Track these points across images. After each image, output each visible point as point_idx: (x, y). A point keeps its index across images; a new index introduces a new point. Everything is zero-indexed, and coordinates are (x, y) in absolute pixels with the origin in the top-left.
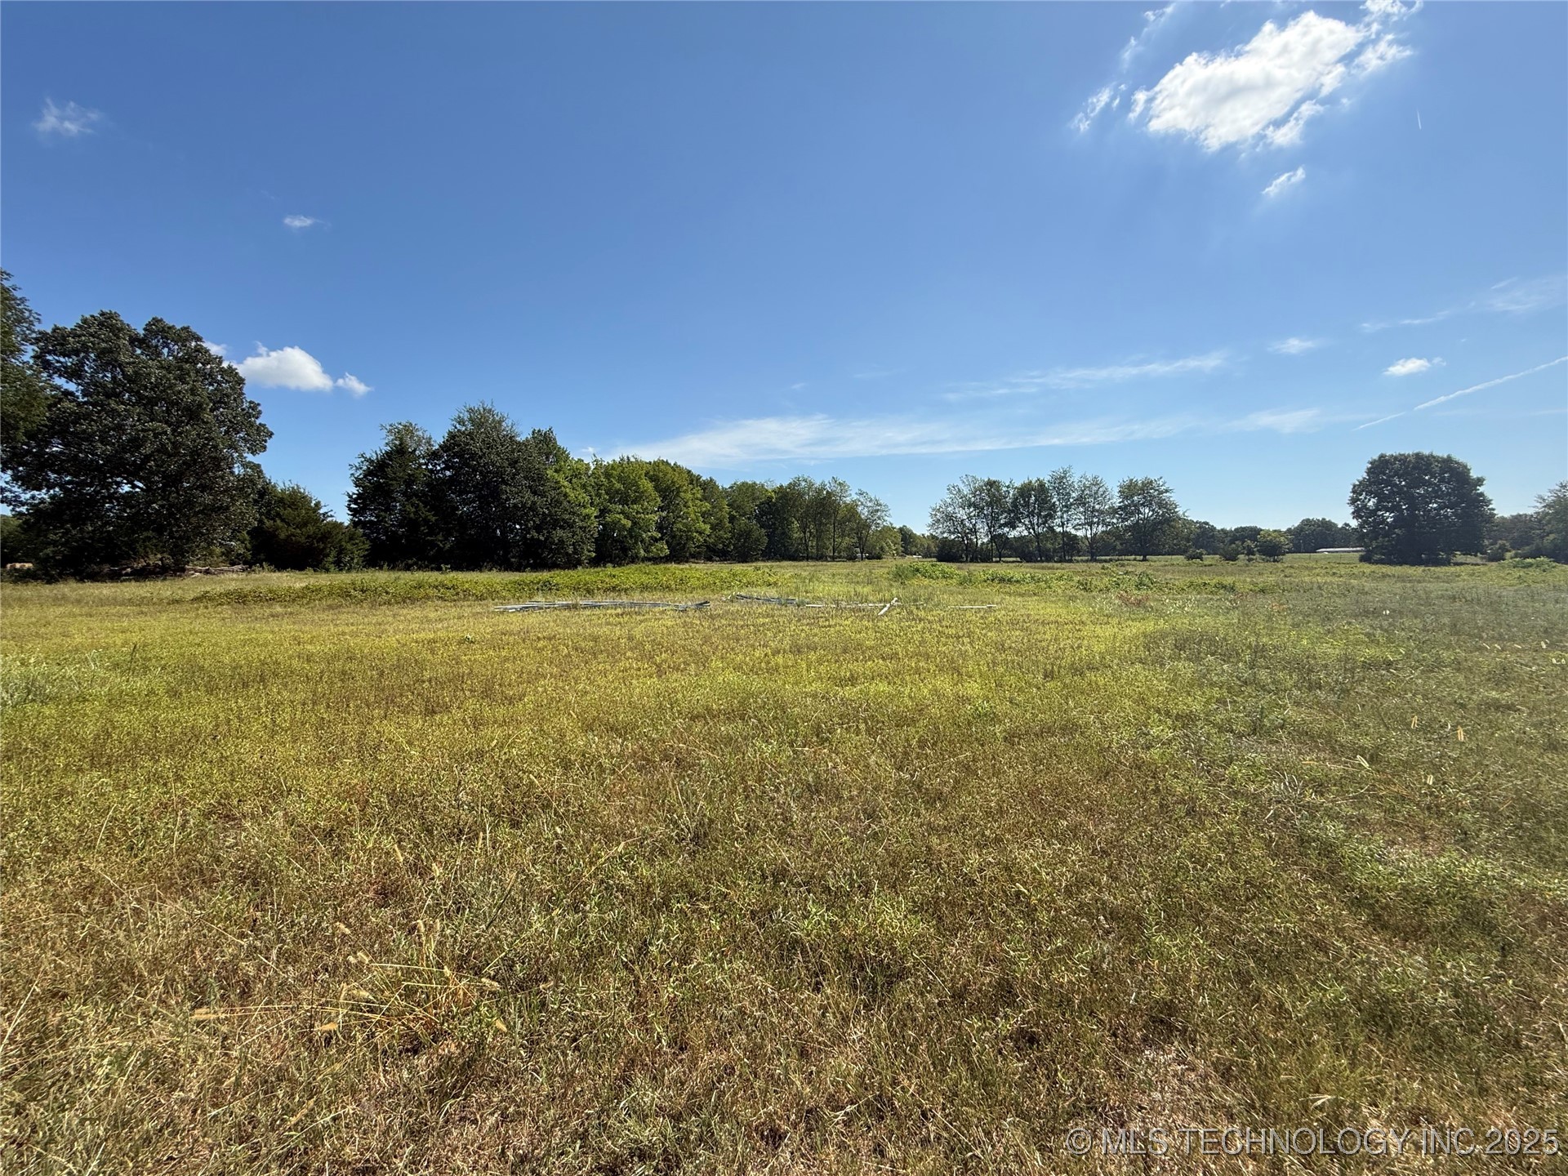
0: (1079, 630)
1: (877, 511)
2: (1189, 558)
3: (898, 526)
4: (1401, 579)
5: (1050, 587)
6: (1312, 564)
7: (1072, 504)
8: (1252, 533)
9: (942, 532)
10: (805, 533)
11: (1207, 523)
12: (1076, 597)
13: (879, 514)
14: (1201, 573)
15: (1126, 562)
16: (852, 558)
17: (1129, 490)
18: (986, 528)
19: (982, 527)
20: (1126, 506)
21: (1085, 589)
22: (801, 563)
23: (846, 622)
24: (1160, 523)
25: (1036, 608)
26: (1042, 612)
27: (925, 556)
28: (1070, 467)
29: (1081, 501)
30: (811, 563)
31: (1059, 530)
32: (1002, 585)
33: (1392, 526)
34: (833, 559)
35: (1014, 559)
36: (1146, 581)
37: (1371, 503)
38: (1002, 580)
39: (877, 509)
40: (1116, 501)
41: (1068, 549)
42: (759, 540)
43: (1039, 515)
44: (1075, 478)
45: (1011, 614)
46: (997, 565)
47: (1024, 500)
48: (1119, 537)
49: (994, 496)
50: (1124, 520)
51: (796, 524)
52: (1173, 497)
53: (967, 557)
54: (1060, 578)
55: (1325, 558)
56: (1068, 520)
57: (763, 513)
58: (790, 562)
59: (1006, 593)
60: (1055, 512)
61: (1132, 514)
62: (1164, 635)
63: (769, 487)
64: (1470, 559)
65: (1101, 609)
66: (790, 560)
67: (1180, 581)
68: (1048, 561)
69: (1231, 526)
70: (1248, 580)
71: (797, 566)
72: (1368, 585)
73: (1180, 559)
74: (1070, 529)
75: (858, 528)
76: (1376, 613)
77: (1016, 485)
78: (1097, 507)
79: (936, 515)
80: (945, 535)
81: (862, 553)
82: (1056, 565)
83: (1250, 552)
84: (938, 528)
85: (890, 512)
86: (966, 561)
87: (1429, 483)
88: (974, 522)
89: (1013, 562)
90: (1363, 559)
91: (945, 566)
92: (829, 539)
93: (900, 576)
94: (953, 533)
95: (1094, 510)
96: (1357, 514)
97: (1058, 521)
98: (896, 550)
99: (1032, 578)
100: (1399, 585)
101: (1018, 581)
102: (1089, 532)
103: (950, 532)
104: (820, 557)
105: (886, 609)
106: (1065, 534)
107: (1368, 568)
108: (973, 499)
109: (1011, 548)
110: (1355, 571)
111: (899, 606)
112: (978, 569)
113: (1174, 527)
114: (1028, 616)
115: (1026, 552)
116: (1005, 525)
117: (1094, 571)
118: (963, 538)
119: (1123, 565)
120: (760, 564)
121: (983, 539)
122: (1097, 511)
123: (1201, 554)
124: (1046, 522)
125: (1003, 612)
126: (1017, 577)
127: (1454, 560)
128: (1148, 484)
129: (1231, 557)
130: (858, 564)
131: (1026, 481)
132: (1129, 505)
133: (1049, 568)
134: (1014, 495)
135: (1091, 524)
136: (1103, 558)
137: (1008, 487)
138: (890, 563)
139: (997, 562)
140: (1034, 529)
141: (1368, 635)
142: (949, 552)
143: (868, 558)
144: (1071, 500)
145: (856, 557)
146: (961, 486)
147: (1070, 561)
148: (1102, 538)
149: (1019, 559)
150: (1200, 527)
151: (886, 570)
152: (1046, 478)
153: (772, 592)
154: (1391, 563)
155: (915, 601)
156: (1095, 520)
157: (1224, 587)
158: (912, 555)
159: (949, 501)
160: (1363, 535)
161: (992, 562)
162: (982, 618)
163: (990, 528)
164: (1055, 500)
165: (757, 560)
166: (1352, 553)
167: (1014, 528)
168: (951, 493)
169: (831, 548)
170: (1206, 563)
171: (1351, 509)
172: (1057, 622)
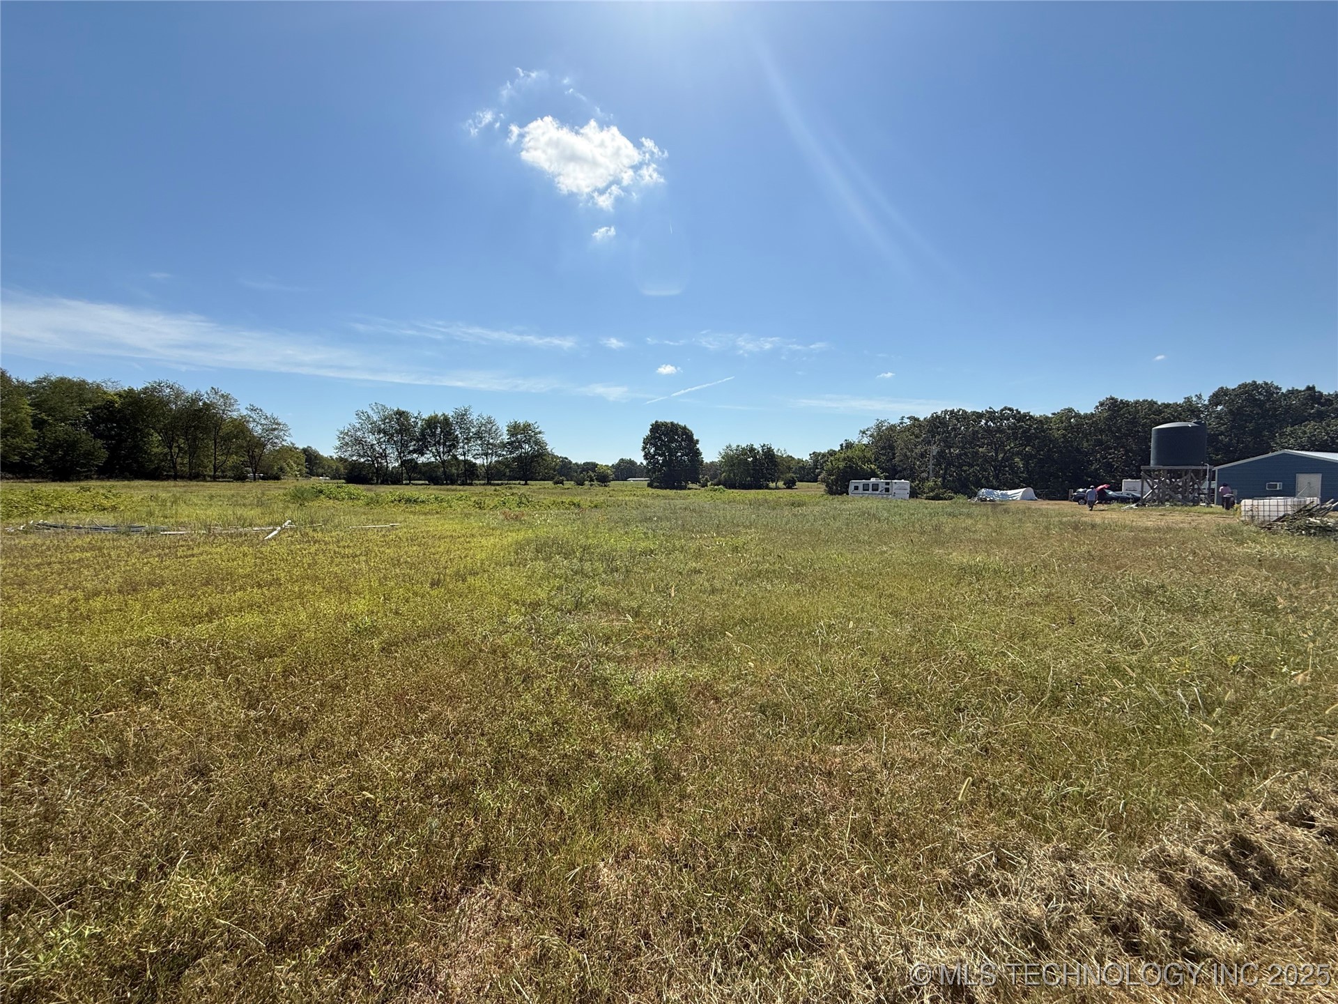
0: (469, 542)
1: (275, 429)
2: (556, 483)
3: (301, 445)
4: (665, 497)
5: (451, 507)
6: (624, 488)
7: (471, 437)
8: (591, 467)
9: (351, 455)
10: (170, 448)
11: (566, 458)
12: (471, 514)
13: (276, 433)
14: (562, 494)
15: (513, 486)
16: (241, 478)
17: (514, 429)
18: (396, 453)
19: (392, 453)
20: (513, 442)
21: (480, 507)
22: (166, 483)
23: (218, 550)
24: (536, 456)
25: (436, 525)
26: (440, 528)
27: (333, 478)
28: (470, 407)
29: (479, 435)
30: (180, 483)
31: (461, 458)
32: (408, 505)
33: (662, 465)
34: (214, 478)
35: (423, 482)
36: (524, 500)
37: (652, 451)
38: (408, 501)
39: (274, 427)
40: (506, 438)
41: (469, 474)
42: (92, 454)
43: (444, 445)
44: (473, 416)
45: (412, 531)
46: (407, 487)
47: (431, 430)
48: (507, 466)
49: (403, 425)
50: (511, 453)
51: (156, 437)
52: (544, 437)
53: (377, 480)
54: (460, 499)
55: (631, 485)
56: (469, 450)
57: (97, 419)
58: (147, 482)
59: (412, 512)
60: (458, 443)
61: (517, 448)
62: (529, 542)
63: (110, 388)
64: (694, 486)
65: (488, 524)
66: (147, 478)
67: (548, 500)
68: (452, 483)
69: (581, 461)
70: (589, 499)
71: (157, 487)
72: (650, 502)
73: (550, 484)
74: (470, 458)
75: (248, 446)
76: (650, 519)
77: (423, 417)
78: (491, 441)
79: (344, 438)
80: (354, 458)
81: (254, 473)
82: (459, 487)
83: (592, 480)
84: (346, 451)
85: (290, 431)
86: (377, 483)
87: (677, 441)
88: (384, 447)
89: (422, 484)
90: (650, 485)
91: (352, 487)
92: (208, 456)
93: (299, 497)
94: (363, 457)
95: (489, 444)
96: (646, 457)
97: (461, 451)
98: (299, 471)
99: (436, 499)
100: (663, 501)
101: (423, 502)
102: (485, 461)
103: (359, 455)
104: (195, 476)
105: (275, 532)
106: (466, 461)
107: (651, 491)
108: (383, 426)
109: (420, 472)
110: (645, 493)
111: (291, 529)
112: (387, 491)
113: (545, 460)
114: (428, 532)
115: (433, 476)
116: (414, 451)
117: (488, 493)
118: (373, 461)
119: (511, 488)
120: (93, 483)
121: (393, 463)
122: (491, 444)
123: (563, 480)
124: (450, 451)
125: (405, 530)
126: (423, 497)
127: (688, 486)
128: (527, 427)
129: (580, 483)
130: (248, 485)
131: (433, 415)
132: (514, 441)
133: (453, 490)
134: (422, 426)
135: (486, 455)
136: (496, 482)
137: (416, 418)
138: (289, 484)
139: (407, 484)
140: (440, 457)
141: (645, 533)
142: (357, 474)
143: (263, 478)
144: (471, 434)
145: (247, 477)
146: (371, 413)
147: (471, 484)
148: (495, 466)
149: (427, 482)
150: (562, 461)
151: (281, 492)
152: (450, 414)
153: (108, 519)
154: (661, 488)
155: (312, 522)
156: (490, 452)
157: (574, 504)
158: (318, 476)
159: (358, 426)
160: (649, 470)
161: (402, 484)
162: (384, 536)
163: (400, 453)
164: (457, 432)
165: (88, 478)
166: (644, 482)
167: (423, 454)
168: (360, 418)
169: (211, 466)
170: (566, 487)
171: (643, 454)
172: (452, 536)
